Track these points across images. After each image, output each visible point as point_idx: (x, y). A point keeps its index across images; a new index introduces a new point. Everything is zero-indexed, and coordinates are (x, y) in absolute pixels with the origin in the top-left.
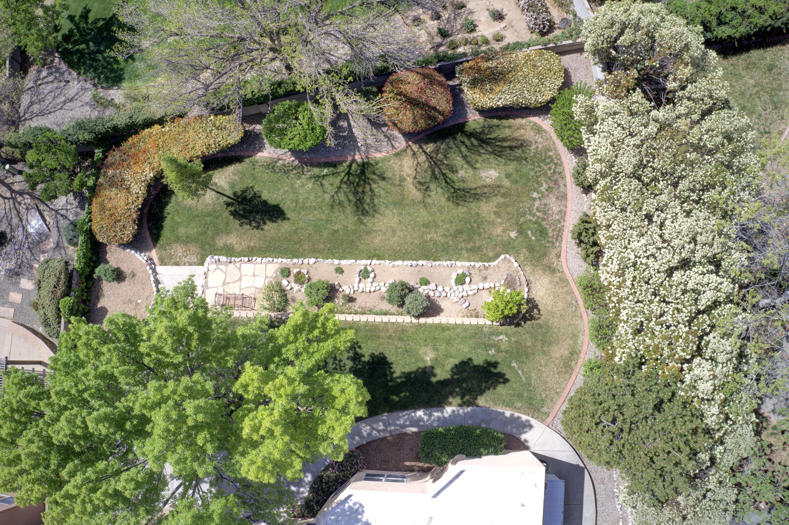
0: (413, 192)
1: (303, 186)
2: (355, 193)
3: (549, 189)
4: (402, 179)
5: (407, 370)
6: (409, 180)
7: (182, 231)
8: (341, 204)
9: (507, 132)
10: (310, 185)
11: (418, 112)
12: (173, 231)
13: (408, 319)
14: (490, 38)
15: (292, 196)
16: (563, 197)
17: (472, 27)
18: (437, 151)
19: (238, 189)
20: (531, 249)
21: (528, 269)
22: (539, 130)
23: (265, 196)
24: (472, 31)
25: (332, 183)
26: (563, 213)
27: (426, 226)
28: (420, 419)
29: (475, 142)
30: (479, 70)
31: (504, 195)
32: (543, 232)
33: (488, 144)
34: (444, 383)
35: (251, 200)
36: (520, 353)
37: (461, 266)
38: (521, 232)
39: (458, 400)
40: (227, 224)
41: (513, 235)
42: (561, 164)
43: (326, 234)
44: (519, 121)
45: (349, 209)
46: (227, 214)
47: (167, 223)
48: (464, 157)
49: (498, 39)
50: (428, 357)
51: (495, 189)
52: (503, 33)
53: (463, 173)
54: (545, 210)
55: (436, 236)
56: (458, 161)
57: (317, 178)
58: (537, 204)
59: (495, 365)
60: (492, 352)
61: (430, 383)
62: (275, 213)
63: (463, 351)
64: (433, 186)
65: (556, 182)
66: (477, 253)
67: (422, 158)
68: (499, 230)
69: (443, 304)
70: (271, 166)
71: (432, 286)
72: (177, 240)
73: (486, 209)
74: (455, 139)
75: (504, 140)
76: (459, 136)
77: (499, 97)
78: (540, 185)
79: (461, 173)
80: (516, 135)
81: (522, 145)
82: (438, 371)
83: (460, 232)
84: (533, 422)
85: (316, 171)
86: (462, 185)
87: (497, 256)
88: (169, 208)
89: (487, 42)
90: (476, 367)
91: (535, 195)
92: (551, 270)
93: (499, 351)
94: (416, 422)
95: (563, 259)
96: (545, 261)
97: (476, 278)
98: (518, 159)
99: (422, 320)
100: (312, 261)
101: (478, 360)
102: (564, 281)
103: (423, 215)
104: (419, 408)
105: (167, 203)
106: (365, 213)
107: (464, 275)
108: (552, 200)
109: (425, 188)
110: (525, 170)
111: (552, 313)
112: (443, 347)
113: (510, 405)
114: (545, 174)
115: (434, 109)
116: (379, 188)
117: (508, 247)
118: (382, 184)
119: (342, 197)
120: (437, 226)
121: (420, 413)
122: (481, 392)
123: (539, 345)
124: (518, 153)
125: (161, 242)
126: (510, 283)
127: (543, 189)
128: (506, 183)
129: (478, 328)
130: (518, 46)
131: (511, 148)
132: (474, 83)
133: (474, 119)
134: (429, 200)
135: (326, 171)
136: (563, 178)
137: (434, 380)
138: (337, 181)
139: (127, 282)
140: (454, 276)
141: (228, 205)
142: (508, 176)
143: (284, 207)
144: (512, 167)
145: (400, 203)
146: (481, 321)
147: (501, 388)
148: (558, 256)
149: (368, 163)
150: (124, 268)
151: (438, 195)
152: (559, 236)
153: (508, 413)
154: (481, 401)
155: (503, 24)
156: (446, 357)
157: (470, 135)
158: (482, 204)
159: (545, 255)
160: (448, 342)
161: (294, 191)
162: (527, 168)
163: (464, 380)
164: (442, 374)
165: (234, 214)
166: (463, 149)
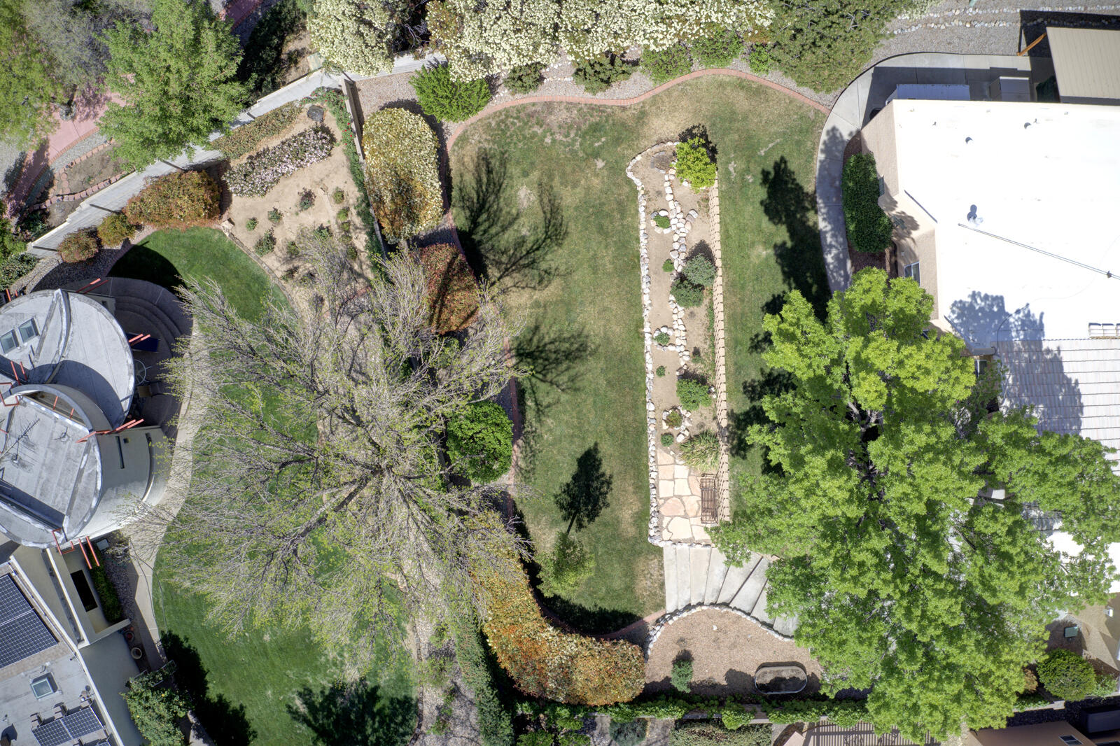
0: (552, 291)
1: (550, 430)
2: (557, 362)
3: (539, 123)
4: (537, 304)
5: (780, 277)
6: (537, 295)
7: (618, 584)
8: (572, 379)
9: (470, 179)
10: (549, 421)
12: (619, 597)
13: (719, 280)
14: (338, 208)
15: (565, 444)
16: (549, 106)
17: (323, 231)
18: (498, 263)
19: (558, 514)
20: (617, 141)
21: (644, 143)
22: (463, 139)
23: (567, 478)
24: (328, 229)
25: (546, 393)
26: (570, 106)
27: (595, 270)
28: (836, 257)
29: (484, 216)
30: (396, 212)
31: (551, 177)
32: (596, 129)
33: (485, 201)
34: (792, 232)
35: (573, 497)
36: (747, 147)
37: (644, 222)
38: (596, 155)
39: (810, 214)
40: (605, 525)
41: (600, 164)
42: (507, 110)
43: (612, 395)
44: (453, 164)
45: (579, 368)
46: (593, 527)
47: (608, 606)
48: (504, 229)
49: (340, 196)
50: (763, 254)
51: (544, 189)
52: (331, 191)
53: (524, 229)
54: (566, 127)
55: (607, 259)
56: (508, 237)
57: (539, 411)
58: (559, 137)
59: (765, 174)
60: (750, 178)
61: (793, 248)
62: (589, 463)
63: (753, 213)
64: (544, 266)
65: (531, 116)
66: (625, 204)
67: (508, 281)
68: (596, 181)
69: (695, 241)
70: (526, 475)
71: (673, 256)
72: (629, 588)
73: (569, 198)
74: (480, 242)
75: (479, 181)
76: (476, 237)
77: (429, 185)
78: (534, 135)
79: (524, 231)
80: (471, 167)
81: (484, 160)
82: (779, 240)
83: (601, 229)
84: (828, 126)
85: (530, 415)
86: (541, 230)
87: (629, 182)
88: (588, 605)
89: (346, 211)
90: (769, 197)
91: (548, 140)
92: (642, 116)
93: (748, 171)
94: (841, 263)
95: (627, 104)
96: (630, 123)
97: (659, 204)
98: (503, 163)
99: (719, 263)
100: (650, 407)
101: (762, 193)
102: (655, 100)
103: (582, 275)
104: (823, 260)
105: (582, 610)
106: (583, 348)
107: (658, 218)
108: (553, 119)
109: (544, 278)
110: (518, 154)
111: (696, 112)
112: (749, 236)
113: (810, 155)
114: (521, 129)
115: (450, 264)
116: (549, 333)
117: (616, 169)
118: (543, 330)
119: (564, 378)
120: (595, 257)
121: (829, 258)
122: (801, 188)
123: (737, 125)
124: (495, 163)
125: (634, 611)
126: (663, 163)
127: (539, 131)
128: (535, 175)
129: (723, 196)
130: (355, 171)
131: (489, 172)
132: (413, 218)
133: (455, 220)
134: (562, 268)
135: (530, 403)
136: (524, 107)
137: (789, 244)
138: (543, 387)
139: (690, 648)
140: (659, 230)
141: (580, 526)
142: (525, 174)
143: (580, 452)
144: (514, 170)
145: (568, 305)
146: (714, 194)
147: (793, 166)
148: (624, 109)
149: (518, 350)
150: (673, 655)
151: (555, 258)
152: (599, 109)
153: (821, 156)
154: (809, 188)
155: (318, 192)
156: (760, 231)
157: (474, 222)
158: (563, 204)
159: (623, 124)
160: (742, 229)
161: (557, 441)
162: (515, 152)
163: (787, 210)
164: (782, 235)
165: (592, 516)
166: (493, 231)
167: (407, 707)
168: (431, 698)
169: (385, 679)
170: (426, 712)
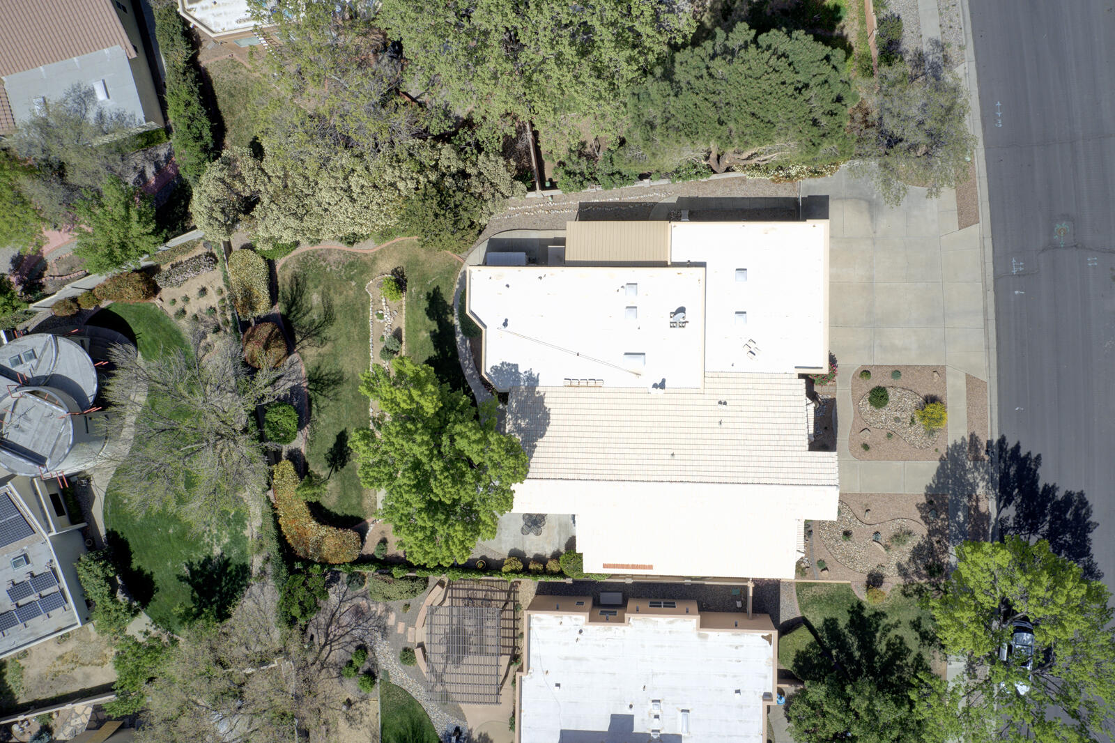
0: (327, 348)
1: (324, 420)
2: (328, 385)
3: (324, 260)
4: (320, 355)
5: (433, 347)
6: (320, 350)
7: (354, 501)
8: (336, 394)
9: (287, 287)
10: (324, 415)
11: (272, 345)
12: (354, 508)
13: (403, 348)
14: (220, 298)
15: (331, 427)
16: (329, 251)
17: (212, 310)
18: (301, 333)
19: (326, 464)
20: (362, 272)
21: (374, 274)
22: (285, 266)
23: (331, 445)
24: (214, 309)
25: (322, 401)
26: (340, 252)
27: (349, 339)
28: (462, 338)
29: (294, 308)
30: (243, 305)
31: (329, 289)
32: (352, 265)
33: (295, 299)
34: (440, 325)
35: (334, 455)
36: (422, 279)
37: (372, 316)
38: (351, 279)
39: (450, 316)
40: (349, 470)
41: (353, 283)
42: (308, 252)
43: (355, 403)
44: (279, 279)
45: (339, 389)
46: (343, 471)
47: (349, 513)
48: (304, 315)
49: (221, 292)
50: (425, 335)
51: (325, 296)
52: (216, 289)
53: (315, 315)
54: (338, 263)
55: (355, 333)
56: (306, 319)
57: (318, 411)
58: (334, 268)
59: (428, 294)
60: (422, 296)
61: (440, 333)
62: (342, 438)
63: (421, 314)
64: (324, 335)
65: (319, 256)
66: (364, 307)
67: (305, 342)
68: (351, 292)
69: (395, 327)
70: (310, 443)
71: (384, 334)
72: (360, 504)
73: (337, 300)
74: (292, 322)
75: (292, 289)
76: (290, 318)
77: (262, 292)
78: (322, 266)
79: (315, 317)
80: (288, 281)
81: (295, 277)
82: (433, 329)
83: (352, 317)
84: (462, 271)
85: (314, 412)
86: (322, 316)
87: (367, 294)
88: (339, 513)
89: (223, 300)
90: (430, 306)
91: (328, 269)
92: (374, 260)
93: (420, 292)
94: (464, 342)
95: (368, 252)
96: (369, 263)
97: (379, 307)
98: (305, 280)
99: (404, 339)
100: (371, 410)
101: (426, 304)
102: (381, 251)
103: (343, 341)
104: (456, 341)
105: (336, 515)
106: (341, 378)
107: (378, 314)
108: (331, 258)
109: (323, 341)
110: (312, 276)
111: (400, 260)
112: (419, 326)
113: (452, 285)
114: (315, 263)
115: (270, 334)
116: (325, 370)
117: (361, 287)
118: (322, 368)
119: (331, 394)
120: (349, 332)
121: (458, 339)
122: (445, 302)
123: (418, 268)
124: (300, 280)
125: (362, 516)
126: (380, 285)
127: (324, 264)
128: (321, 288)
129: (407, 305)
130: (226, 279)
131: (297, 285)
132: (252, 308)
133: (279, 309)
134: (333, 337)
135: (314, 406)
136: (317, 251)
137: (438, 331)
138: (321, 398)
139: (387, 536)
140: (378, 320)
141: (337, 470)
142: (316, 287)
143: (338, 431)
144: (310, 284)
145: (335, 356)
146: (404, 303)
147: (442, 291)
148: (366, 255)
149: (309, 378)
150: (378, 540)
151: (329, 332)
152: (353, 254)
153: (457, 286)
154: (450, 302)
155: (209, 288)
156: (424, 324)
157: (289, 311)
158: (334, 303)
159: (365, 264)
160: (416, 323)
161: (327, 426)
162: (310, 275)
163: (438, 313)
164: (434, 326)
165: (343, 465)
166: (299, 316)
167: (244, 570)
168: (256, 563)
169: (235, 552)
170: (254, 572)
